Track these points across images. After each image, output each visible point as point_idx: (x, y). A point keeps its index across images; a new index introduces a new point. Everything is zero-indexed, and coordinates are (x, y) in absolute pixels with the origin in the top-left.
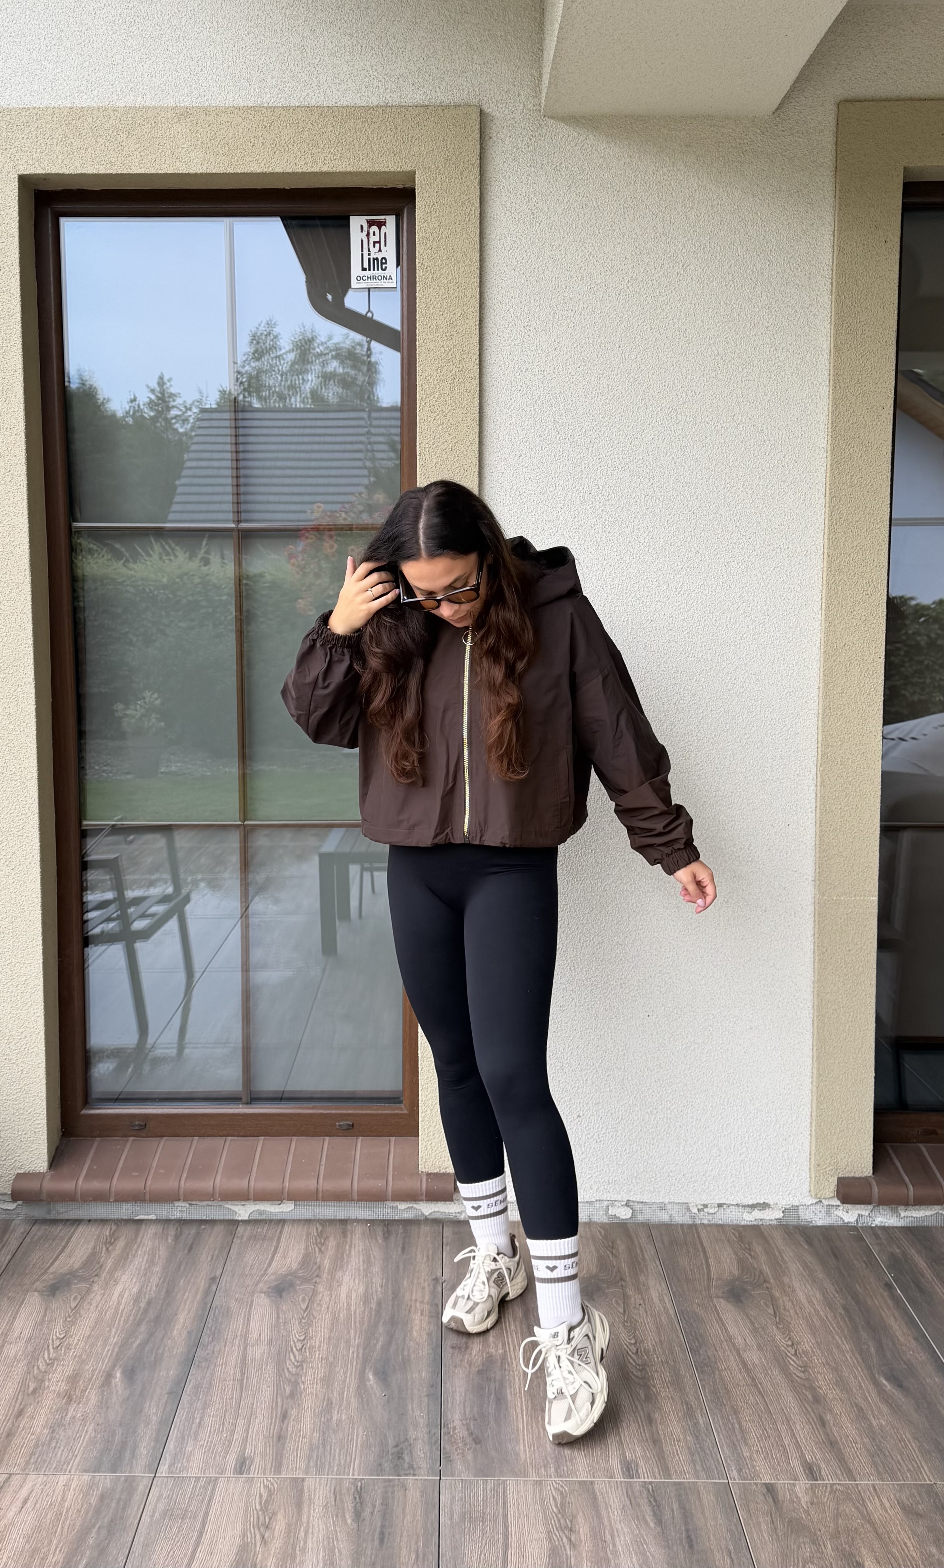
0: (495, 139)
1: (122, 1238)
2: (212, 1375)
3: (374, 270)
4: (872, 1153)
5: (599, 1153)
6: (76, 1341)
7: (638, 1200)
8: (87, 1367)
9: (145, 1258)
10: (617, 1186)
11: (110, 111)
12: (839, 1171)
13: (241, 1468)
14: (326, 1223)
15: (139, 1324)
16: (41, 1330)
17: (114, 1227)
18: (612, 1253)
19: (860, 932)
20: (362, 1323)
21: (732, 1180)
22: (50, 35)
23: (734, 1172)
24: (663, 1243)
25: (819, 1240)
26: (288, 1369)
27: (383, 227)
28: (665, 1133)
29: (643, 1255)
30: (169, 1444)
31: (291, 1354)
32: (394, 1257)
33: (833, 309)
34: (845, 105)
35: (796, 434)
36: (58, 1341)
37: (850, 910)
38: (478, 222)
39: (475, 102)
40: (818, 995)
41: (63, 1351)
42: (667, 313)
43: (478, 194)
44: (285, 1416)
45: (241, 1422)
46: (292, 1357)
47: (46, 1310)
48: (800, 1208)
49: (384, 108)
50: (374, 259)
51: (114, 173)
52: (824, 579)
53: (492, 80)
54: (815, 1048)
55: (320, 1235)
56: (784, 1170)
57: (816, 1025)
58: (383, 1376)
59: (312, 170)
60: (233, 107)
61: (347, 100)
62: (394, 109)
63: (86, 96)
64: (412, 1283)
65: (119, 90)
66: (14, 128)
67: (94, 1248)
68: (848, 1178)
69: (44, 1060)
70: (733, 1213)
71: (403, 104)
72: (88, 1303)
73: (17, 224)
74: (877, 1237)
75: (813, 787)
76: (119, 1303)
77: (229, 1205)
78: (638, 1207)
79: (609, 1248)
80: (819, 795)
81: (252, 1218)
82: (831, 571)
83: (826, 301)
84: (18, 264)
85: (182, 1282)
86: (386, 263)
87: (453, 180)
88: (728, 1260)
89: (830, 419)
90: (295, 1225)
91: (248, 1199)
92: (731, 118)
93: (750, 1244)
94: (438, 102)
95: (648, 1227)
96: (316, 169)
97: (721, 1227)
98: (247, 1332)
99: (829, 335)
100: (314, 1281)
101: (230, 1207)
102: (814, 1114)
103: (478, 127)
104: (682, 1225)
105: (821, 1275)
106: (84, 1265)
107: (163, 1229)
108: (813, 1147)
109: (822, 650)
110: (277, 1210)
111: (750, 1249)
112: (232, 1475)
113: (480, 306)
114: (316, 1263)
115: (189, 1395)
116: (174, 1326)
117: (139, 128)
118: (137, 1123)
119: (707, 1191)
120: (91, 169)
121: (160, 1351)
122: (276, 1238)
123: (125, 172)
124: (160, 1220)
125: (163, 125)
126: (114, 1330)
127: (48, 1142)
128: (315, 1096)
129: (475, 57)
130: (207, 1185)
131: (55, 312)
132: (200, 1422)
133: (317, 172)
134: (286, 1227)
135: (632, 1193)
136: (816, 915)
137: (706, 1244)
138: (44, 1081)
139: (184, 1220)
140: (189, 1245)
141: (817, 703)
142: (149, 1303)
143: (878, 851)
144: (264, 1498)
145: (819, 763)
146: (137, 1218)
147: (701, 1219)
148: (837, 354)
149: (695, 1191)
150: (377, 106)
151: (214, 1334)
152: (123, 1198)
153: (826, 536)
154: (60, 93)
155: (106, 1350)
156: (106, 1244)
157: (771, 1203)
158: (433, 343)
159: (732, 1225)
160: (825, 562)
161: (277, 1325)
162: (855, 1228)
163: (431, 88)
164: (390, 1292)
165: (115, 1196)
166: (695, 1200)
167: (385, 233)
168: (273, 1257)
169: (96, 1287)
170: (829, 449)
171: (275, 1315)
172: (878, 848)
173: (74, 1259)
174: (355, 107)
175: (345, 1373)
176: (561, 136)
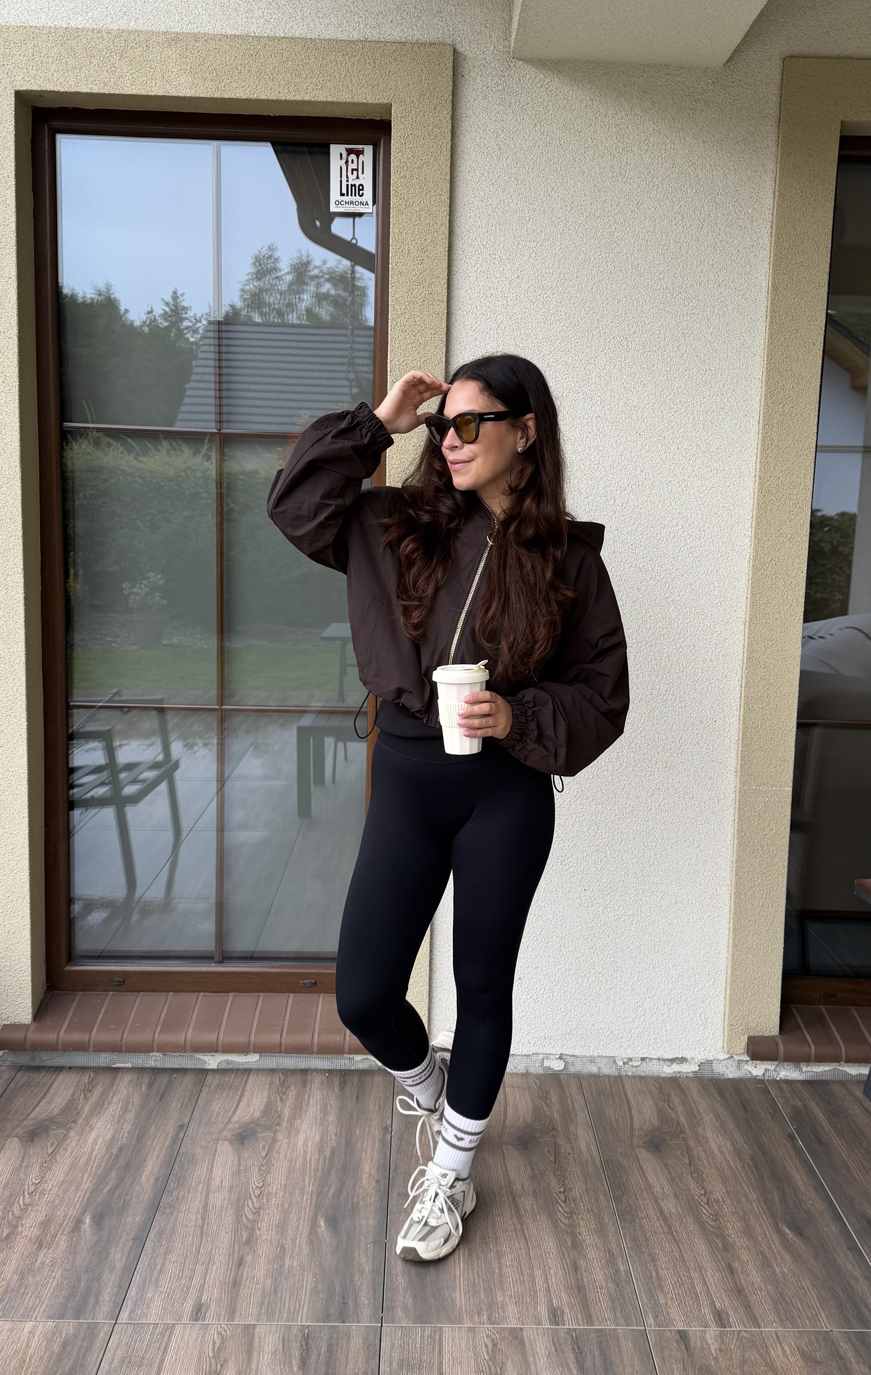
0: (467, 77)
1: (99, 1086)
2: (176, 1220)
3: (352, 195)
4: (779, 1015)
5: (537, 1011)
6: (50, 1186)
7: (570, 1053)
8: (59, 1213)
9: (120, 1106)
10: (552, 1041)
11: (104, 33)
12: (749, 1030)
13: (197, 1314)
14: (288, 1072)
15: (110, 1170)
16: (18, 1175)
17: (92, 1075)
18: (546, 1103)
19: (776, 819)
20: (316, 1170)
21: (655, 1037)
23: (656, 1030)
24: (592, 1094)
25: (730, 1092)
26: (246, 1215)
27: (361, 156)
28: (596, 994)
29: (573, 1106)
30: (131, 1290)
31: (250, 1201)
32: (349, 1106)
33: (772, 250)
34: (789, 60)
35: (734, 366)
36: (33, 1186)
37: (767, 799)
38: (449, 155)
39: (449, 41)
40: (737, 874)
41: (37, 1197)
42: (621, 248)
43: (450, 128)
44: (240, 1263)
45: (200, 1268)
46: (250, 1204)
47: (25, 1155)
48: (714, 1062)
49: (364, 43)
50: (352, 185)
51: (107, 92)
52: (756, 499)
53: (465, 21)
54: (732, 921)
55: (282, 1084)
56: (701, 1028)
57: (733, 900)
58: (333, 1223)
59: (295, 98)
60: (221, 35)
61: (330, 33)
62: (373, 44)
63: (81, 18)
64: (364, 1131)
65: (112, 13)
66: (12, 45)
67: (74, 1094)
68: (758, 1037)
69: (29, 923)
70: (655, 1066)
71: (381, 40)
72: (64, 1149)
73: (13, 138)
74: (781, 1090)
75: (739, 687)
76: (92, 1150)
77: (199, 1056)
78: (570, 1060)
79: (544, 1099)
80: (743, 695)
81: (221, 1067)
82: (761, 493)
83: (766, 243)
84: (13, 176)
85: (152, 1129)
86: (363, 190)
87: (426, 114)
88: (649, 1111)
89: (766, 352)
90: (260, 1075)
91: (216, 1051)
92: (686, 68)
93: (669, 1095)
94: (415, 39)
95: (578, 1077)
96: (299, 98)
97: (643, 1079)
98: (210, 1179)
99: (767, 274)
100: (274, 1129)
101: (200, 1057)
102: (729, 979)
103: (451, 64)
104: (609, 1077)
105: (731, 1126)
106: (62, 1112)
107: (138, 1078)
108: (727, 1009)
109: (751, 564)
110: (243, 1061)
111: (668, 1101)
112: (188, 1322)
113: (450, 234)
114: (277, 1112)
115: (152, 1241)
116: (143, 1172)
117: (131, 51)
118: (116, 979)
119: (632, 1046)
120: (84, 88)
121: (128, 1197)
122: (242, 1087)
123: (117, 92)
124: (136, 1068)
125: (154, 49)
126: (86, 1176)
127: (33, 997)
128: (282, 956)
130: (179, 1038)
131: (50, 224)
132: (161, 1268)
133: (299, 101)
134: (251, 1076)
135: (565, 1047)
136: (737, 803)
137: (630, 1095)
138: (29, 942)
139: (158, 1069)
140: (161, 1093)
141: (744, 613)
142: (121, 1150)
143: (794, 747)
144: (217, 1345)
145: (745, 664)
146: (115, 1066)
147: (626, 1071)
148: (775, 292)
149: (621, 1046)
150: (357, 41)
151: (179, 1180)
152: (100, 1048)
153: (758, 460)
155: (78, 1195)
156: (84, 1091)
157: (689, 1057)
158: (405, 266)
159: (654, 1077)
160: (757, 484)
161: (239, 1171)
162: (762, 1081)
163: (408, 26)
164: (344, 1140)
165: (94, 1047)
166: (621, 1054)
167: (363, 162)
168: (238, 1105)
169: (72, 1133)
170: (764, 380)
171: (236, 1163)
172: (793, 744)
173: (54, 1105)
174: (337, 41)
175: (298, 1219)
176: (528, 77)
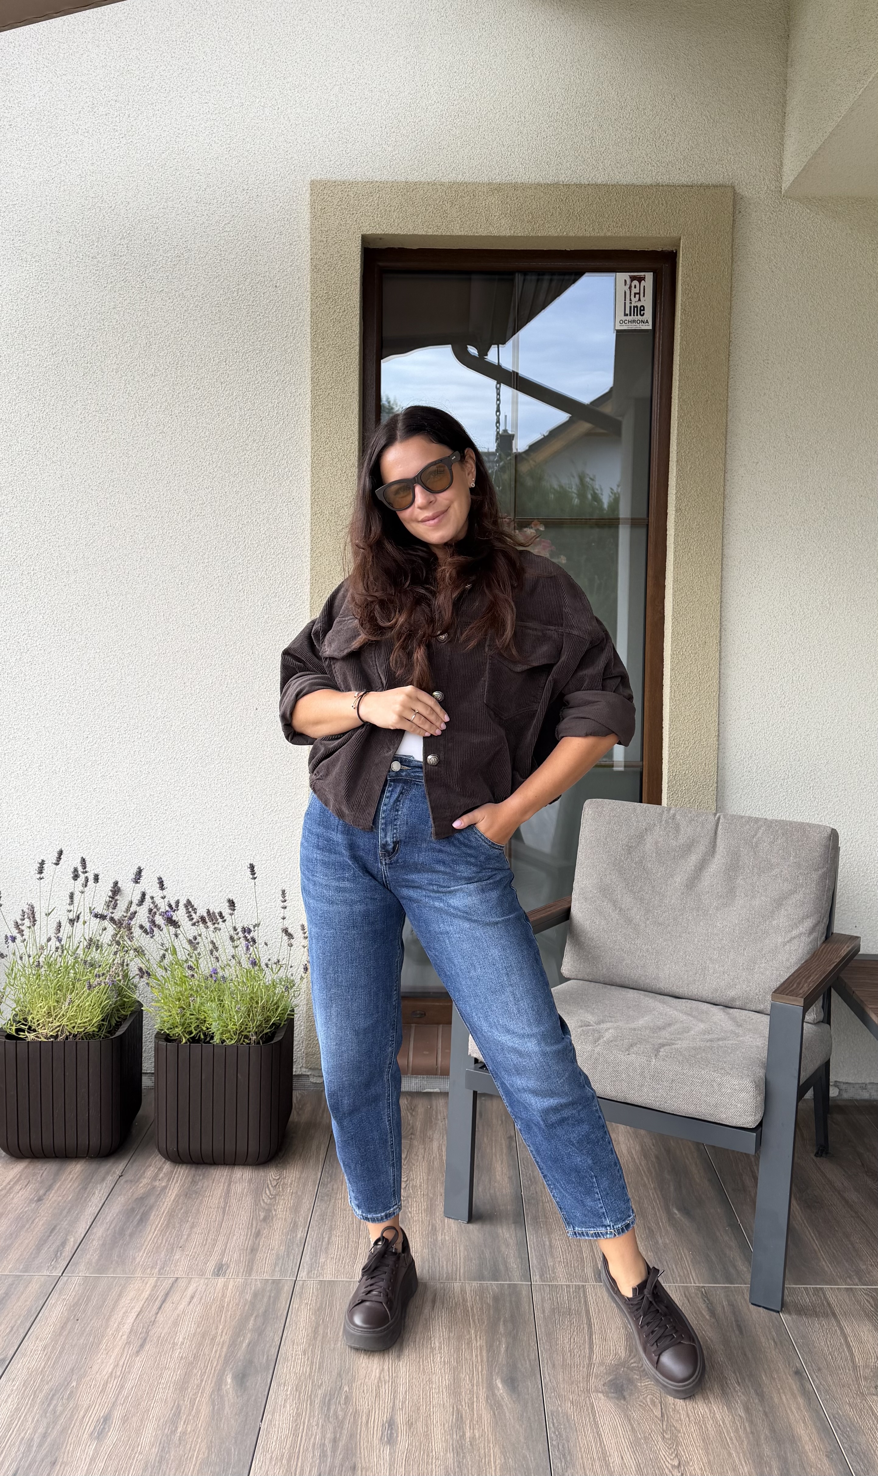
0: (745, 214)
11: (437, 186)
22: (390, 125)
38: (730, 278)
39: (729, 183)
43: (732, 255)
49: (657, 187)
51: (439, 235)
53: (742, 167)
59: (598, 235)
60: (537, 183)
61: (628, 180)
62: (665, 188)
63: (417, 174)
65: (443, 169)
66: (360, 198)
71: (672, 184)
84: (361, 305)
87: (711, 245)
94: (699, 183)
103: (732, 204)
117: (460, 200)
120: (420, 232)
123: (448, 234)
125: (479, 198)
129: (730, 149)
150: (652, 185)
154: (396, 170)
158: (691, 372)
163: (694, 172)
174: (634, 186)
